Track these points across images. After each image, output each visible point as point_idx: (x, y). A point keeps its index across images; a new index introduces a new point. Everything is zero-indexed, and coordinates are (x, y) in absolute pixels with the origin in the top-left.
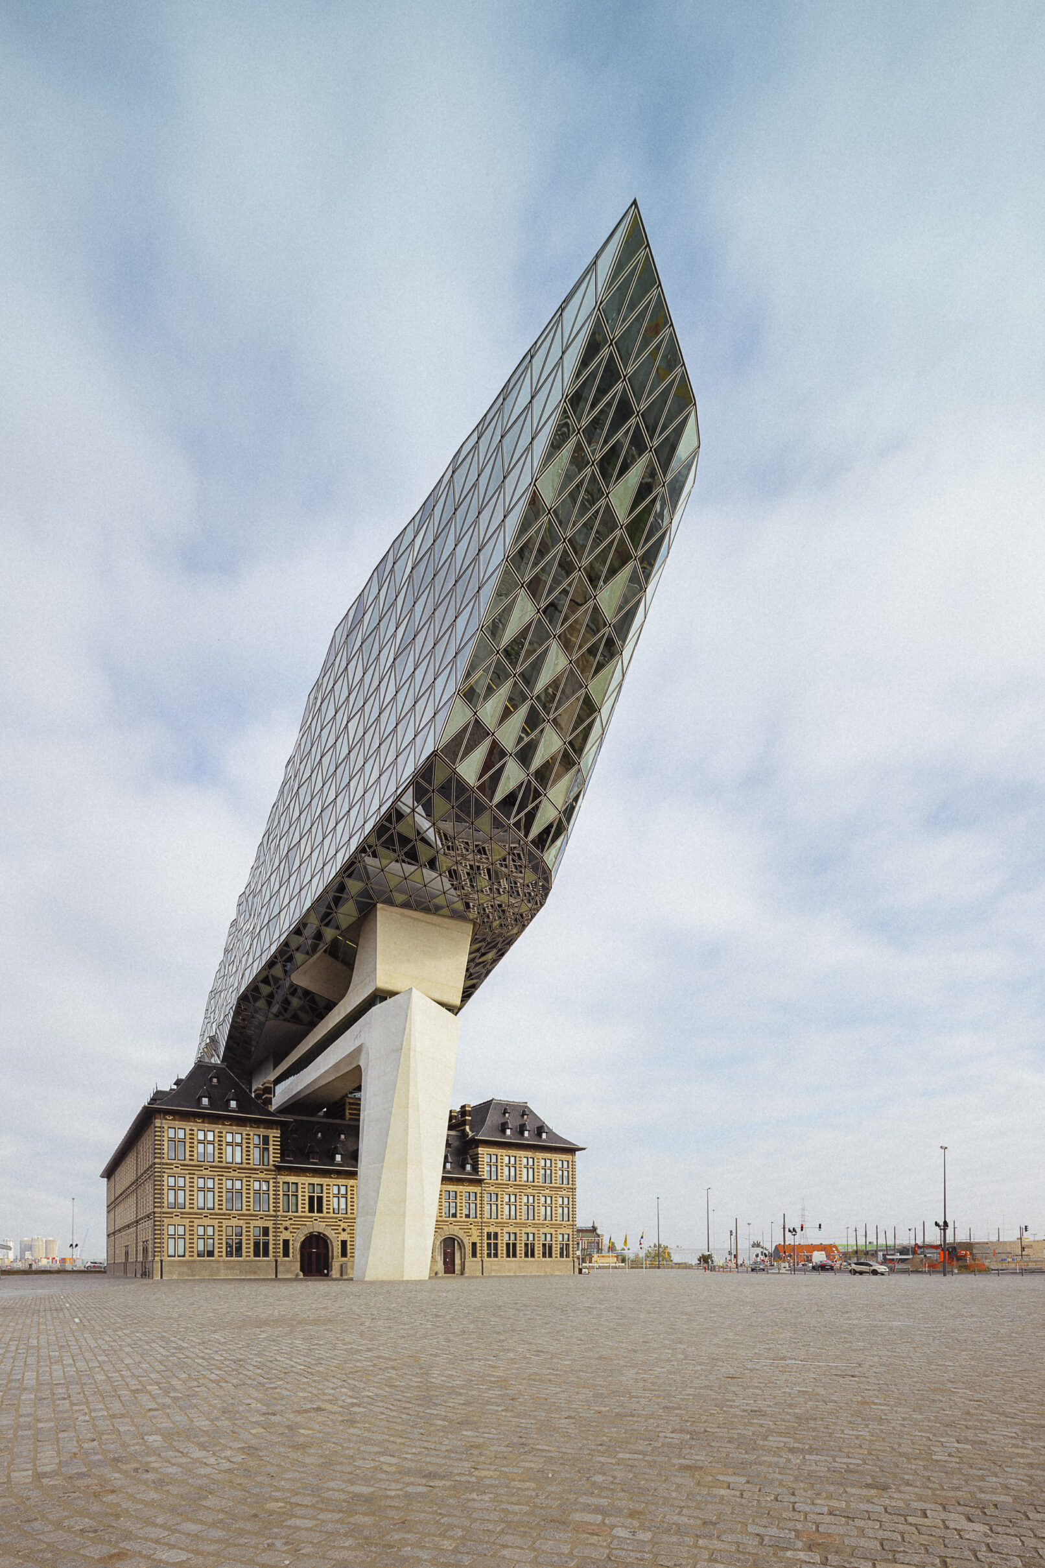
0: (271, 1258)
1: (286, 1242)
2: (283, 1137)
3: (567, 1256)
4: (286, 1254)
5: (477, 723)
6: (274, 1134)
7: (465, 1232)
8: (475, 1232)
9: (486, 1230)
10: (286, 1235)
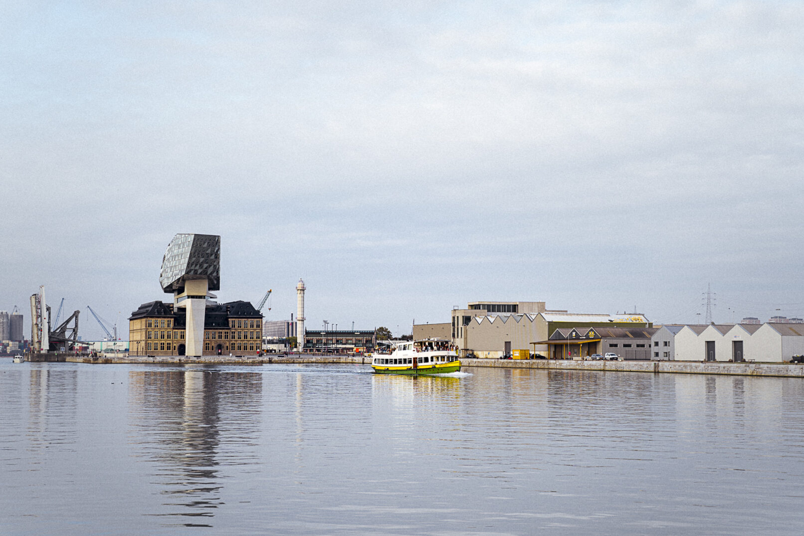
0: (171, 350)
1: (175, 346)
2: (174, 320)
4: (175, 349)
6: (172, 320)
8: (228, 343)
9: (231, 342)
10: (175, 345)
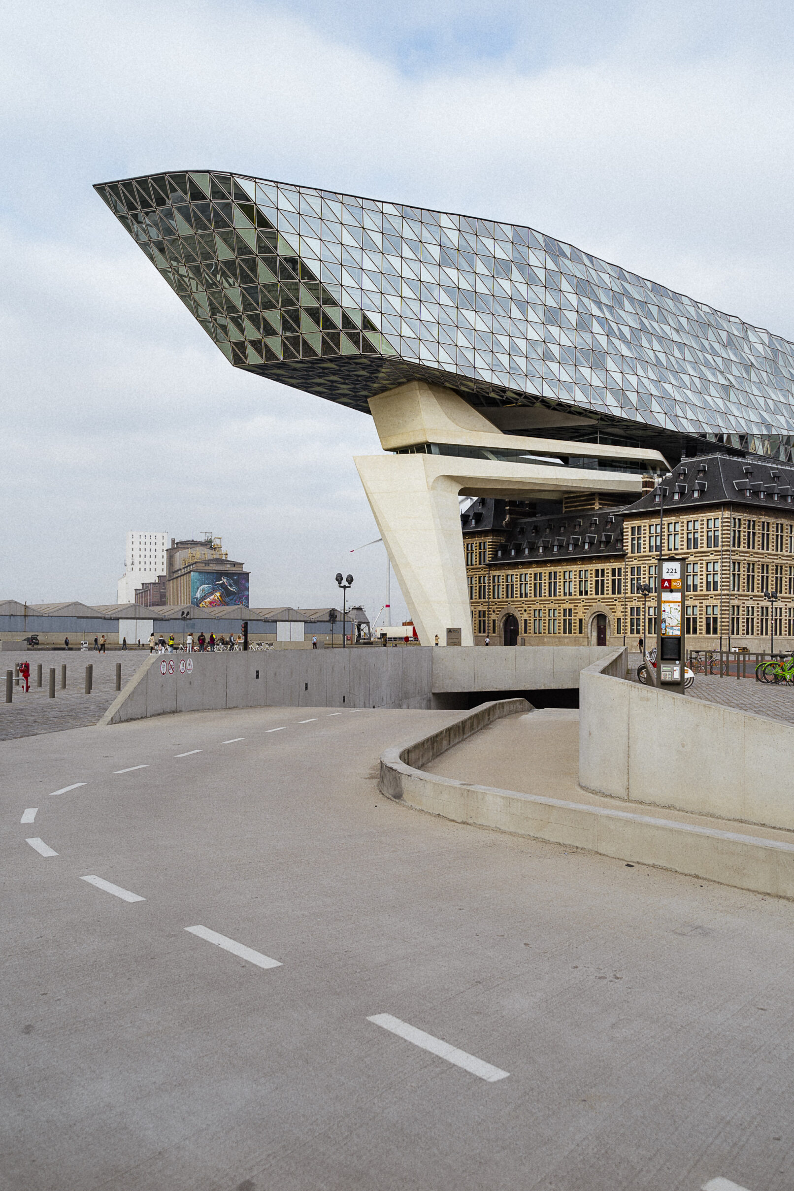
3: (715, 632)
5: (236, 344)
7: (610, 609)
8: (619, 608)
9: (629, 605)
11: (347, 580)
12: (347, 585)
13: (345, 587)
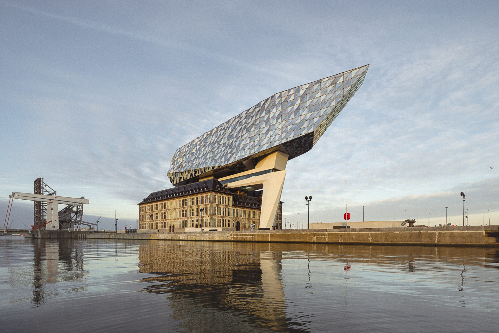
1: (233, 223)
11: (310, 198)
12: (310, 200)
13: (309, 201)
